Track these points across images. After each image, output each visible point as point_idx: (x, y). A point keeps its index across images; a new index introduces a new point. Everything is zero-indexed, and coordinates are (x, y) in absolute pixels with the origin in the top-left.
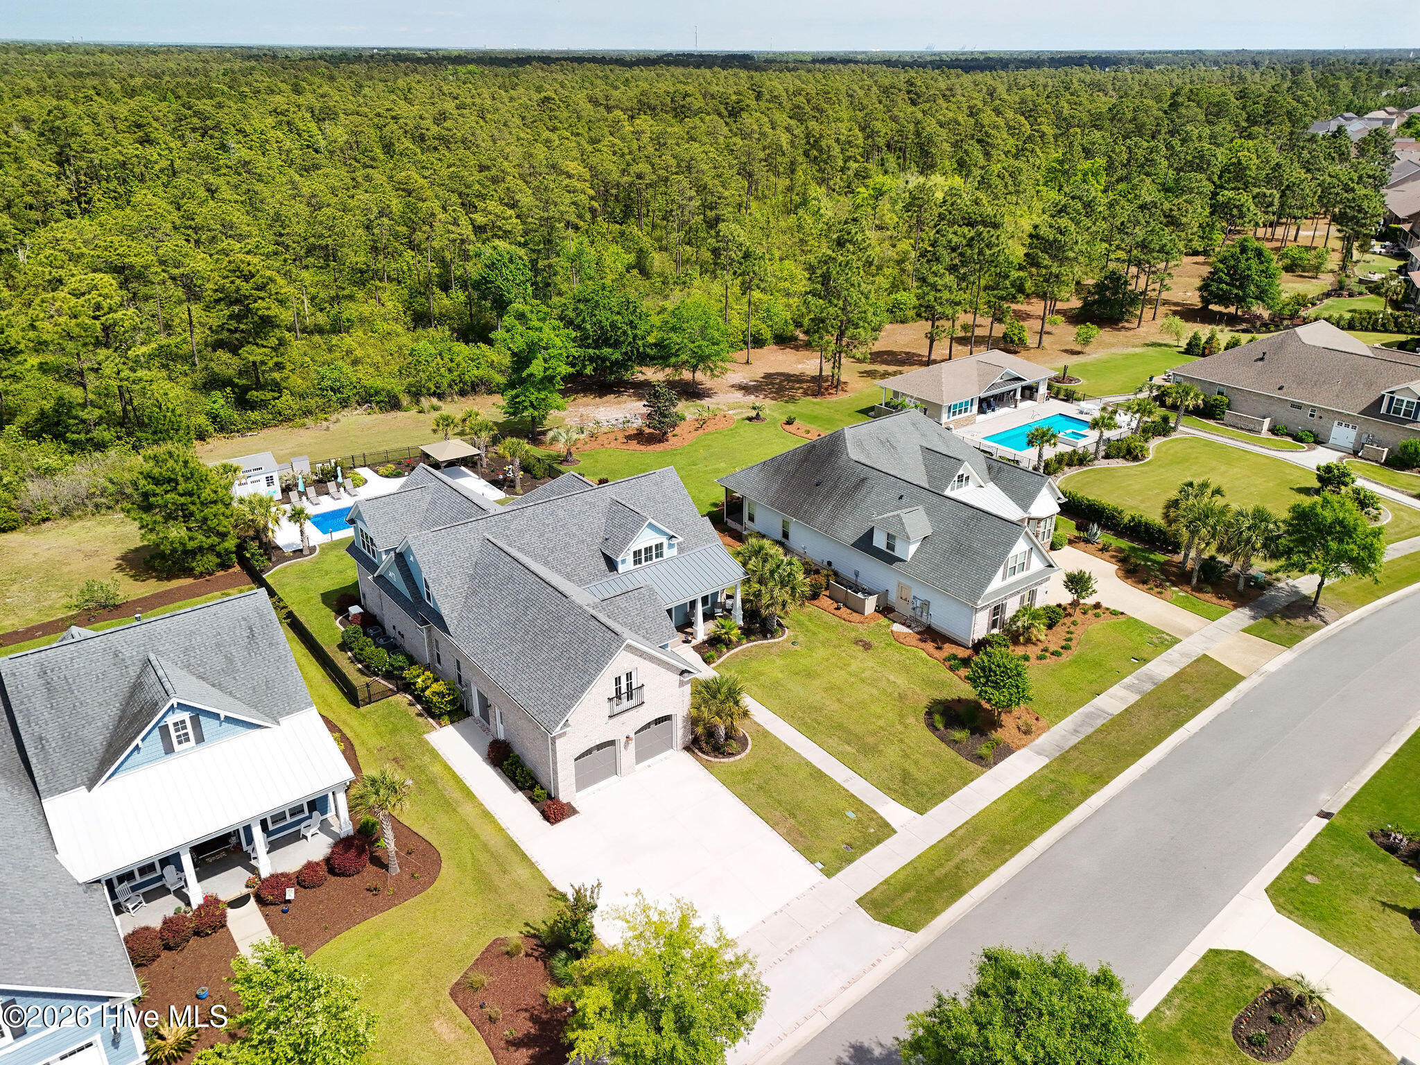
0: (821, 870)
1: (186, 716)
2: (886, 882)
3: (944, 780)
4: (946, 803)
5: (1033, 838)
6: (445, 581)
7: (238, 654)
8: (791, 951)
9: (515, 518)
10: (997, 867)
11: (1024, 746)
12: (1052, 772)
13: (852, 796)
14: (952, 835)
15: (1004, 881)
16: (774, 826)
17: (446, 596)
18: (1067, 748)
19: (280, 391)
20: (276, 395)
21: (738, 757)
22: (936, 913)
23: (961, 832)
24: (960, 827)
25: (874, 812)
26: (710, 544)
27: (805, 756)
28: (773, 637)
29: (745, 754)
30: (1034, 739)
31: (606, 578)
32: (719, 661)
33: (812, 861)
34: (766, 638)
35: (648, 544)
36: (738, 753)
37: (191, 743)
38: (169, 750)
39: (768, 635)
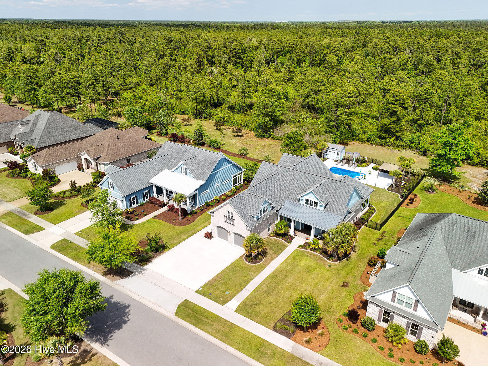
0: (198, 289)
1: (184, 167)
2: (196, 305)
3: (258, 316)
4: (245, 318)
5: (231, 346)
7: (207, 163)
10: (211, 335)
11: (295, 341)
12: (281, 353)
13: (239, 292)
14: (226, 320)
15: (205, 338)
16: (217, 276)
18: (303, 359)
21: (247, 263)
22: (184, 319)
23: (228, 323)
24: (231, 323)
25: (232, 298)
26: (338, 215)
27: (256, 278)
28: (329, 259)
29: (249, 264)
30: (303, 345)
31: (294, 202)
32: (301, 249)
33: (201, 287)
34: (326, 258)
35: (312, 200)
36: (248, 262)
37: (185, 174)
38: (182, 173)
39: (328, 258)
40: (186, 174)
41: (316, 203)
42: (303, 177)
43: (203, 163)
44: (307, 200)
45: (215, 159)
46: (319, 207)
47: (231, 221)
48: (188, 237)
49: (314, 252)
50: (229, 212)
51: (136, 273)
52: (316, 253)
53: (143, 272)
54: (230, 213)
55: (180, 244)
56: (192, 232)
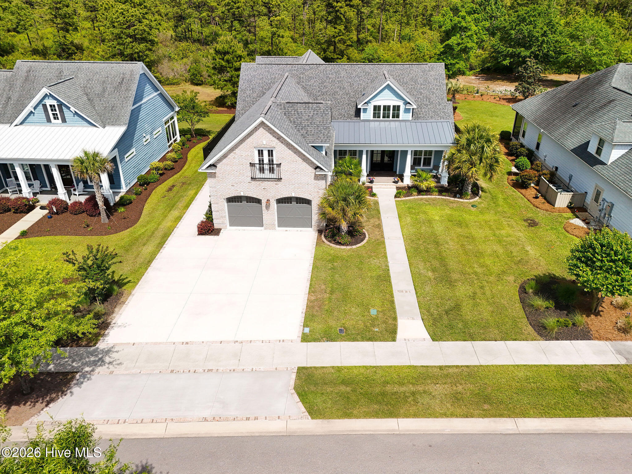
0: (303, 334)
1: (55, 103)
2: (339, 369)
3: (485, 327)
4: (468, 344)
5: (524, 415)
6: (248, 92)
7: (109, 88)
8: (210, 370)
9: (311, 69)
10: (453, 415)
11: (607, 339)
12: (619, 374)
13: (393, 302)
14: (441, 368)
15: (447, 431)
16: (312, 292)
17: (244, 100)
19: (343, 56)
20: (340, 57)
21: (344, 247)
22: (347, 415)
23: (451, 370)
24: (457, 367)
25: (395, 319)
26: (442, 120)
27: (390, 264)
28: (461, 198)
29: (349, 247)
30: (626, 340)
31: (349, 120)
32: (404, 199)
33: (305, 325)
34: (455, 196)
35: (387, 103)
36: (343, 245)
37: (60, 121)
38: (49, 120)
39: (458, 195)
40: (64, 120)
41: (397, 108)
42: (343, 74)
43: (98, 89)
44: (377, 108)
45: (128, 76)
46: (403, 115)
47: (267, 172)
48: (161, 245)
49: (429, 196)
50: (260, 153)
51: (87, 369)
52: (433, 197)
53: (107, 359)
54: (266, 153)
55: (154, 264)
56: (159, 234)
